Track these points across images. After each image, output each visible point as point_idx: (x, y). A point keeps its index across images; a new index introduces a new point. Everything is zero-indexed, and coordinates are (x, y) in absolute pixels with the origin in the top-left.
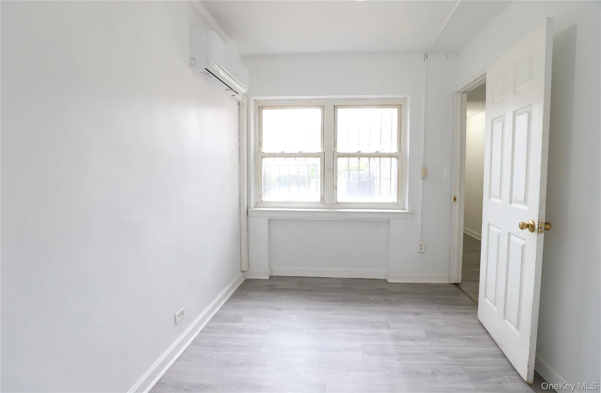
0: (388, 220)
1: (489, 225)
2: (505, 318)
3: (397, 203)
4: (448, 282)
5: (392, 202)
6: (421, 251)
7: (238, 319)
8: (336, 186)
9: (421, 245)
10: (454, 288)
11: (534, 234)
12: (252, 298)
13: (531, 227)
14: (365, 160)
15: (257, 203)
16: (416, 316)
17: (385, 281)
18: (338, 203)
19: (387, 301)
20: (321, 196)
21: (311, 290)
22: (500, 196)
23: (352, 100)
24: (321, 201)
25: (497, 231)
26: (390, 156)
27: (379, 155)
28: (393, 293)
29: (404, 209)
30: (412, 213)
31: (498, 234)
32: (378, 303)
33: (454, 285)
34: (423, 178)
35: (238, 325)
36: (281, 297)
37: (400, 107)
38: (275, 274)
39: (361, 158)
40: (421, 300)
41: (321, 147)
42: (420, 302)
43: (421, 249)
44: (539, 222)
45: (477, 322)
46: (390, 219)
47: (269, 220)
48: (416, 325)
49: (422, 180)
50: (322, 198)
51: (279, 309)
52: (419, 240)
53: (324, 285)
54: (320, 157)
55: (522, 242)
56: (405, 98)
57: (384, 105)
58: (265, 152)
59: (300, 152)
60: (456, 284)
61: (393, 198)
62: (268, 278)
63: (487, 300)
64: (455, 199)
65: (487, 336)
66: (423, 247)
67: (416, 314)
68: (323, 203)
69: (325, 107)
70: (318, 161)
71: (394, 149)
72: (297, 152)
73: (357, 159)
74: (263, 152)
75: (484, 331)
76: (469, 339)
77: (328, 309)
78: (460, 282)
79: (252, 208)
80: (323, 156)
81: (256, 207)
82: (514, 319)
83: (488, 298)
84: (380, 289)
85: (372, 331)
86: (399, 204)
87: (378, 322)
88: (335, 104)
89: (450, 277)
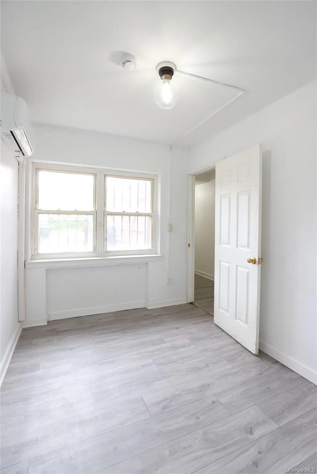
0: (147, 262)
1: (220, 261)
2: (236, 319)
3: (151, 249)
4: (186, 302)
5: (148, 249)
6: (169, 283)
7: (35, 367)
8: (106, 238)
9: (169, 279)
10: (191, 306)
11: (256, 265)
12: (40, 345)
13: (253, 261)
14: (126, 218)
15: (32, 255)
16: (178, 330)
17: (145, 309)
18: (108, 252)
19: (153, 323)
20: (93, 247)
21: (92, 327)
22: (229, 243)
23: (119, 171)
24: (94, 251)
25: (228, 265)
26: (146, 215)
27: (137, 214)
28: (155, 317)
29: (157, 254)
30: (162, 257)
31: (228, 267)
32: (148, 326)
33: (190, 304)
34: (170, 231)
35: (39, 373)
36: (67, 338)
37: (153, 180)
38: (52, 319)
39: (123, 216)
40: (175, 318)
41: (93, 206)
42: (175, 319)
43: (169, 281)
44: (258, 258)
45: (214, 326)
46: (148, 262)
47: (47, 270)
48: (181, 336)
49: (169, 232)
50: (95, 248)
51: (71, 349)
52: (167, 275)
53: (100, 320)
54: (93, 214)
55: (247, 270)
56: (156, 175)
57: (141, 178)
58: (41, 209)
59: (75, 210)
60: (191, 303)
61: (148, 246)
62: (46, 324)
63: (220, 309)
64: (189, 245)
65: (224, 333)
66: (171, 280)
67: (177, 328)
68: (95, 252)
69: (98, 175)
70: (91, 218)
71: (149, 211)
72: (73, 210)
73: (120, 217)
74: (39, 209)
75: (220, 330)
76: (215, 337)
77: (114, 339)
78: (193, 301)
79: (29, 261)
80: (95, 214)
81: (32, 259)
82: (244, 318)
83: (222, 308)
84: (144, 315)
85: (155, 348)
86: (154, 249)
87: (155, 340)
88: (105, 174)
89: (187, 299)
